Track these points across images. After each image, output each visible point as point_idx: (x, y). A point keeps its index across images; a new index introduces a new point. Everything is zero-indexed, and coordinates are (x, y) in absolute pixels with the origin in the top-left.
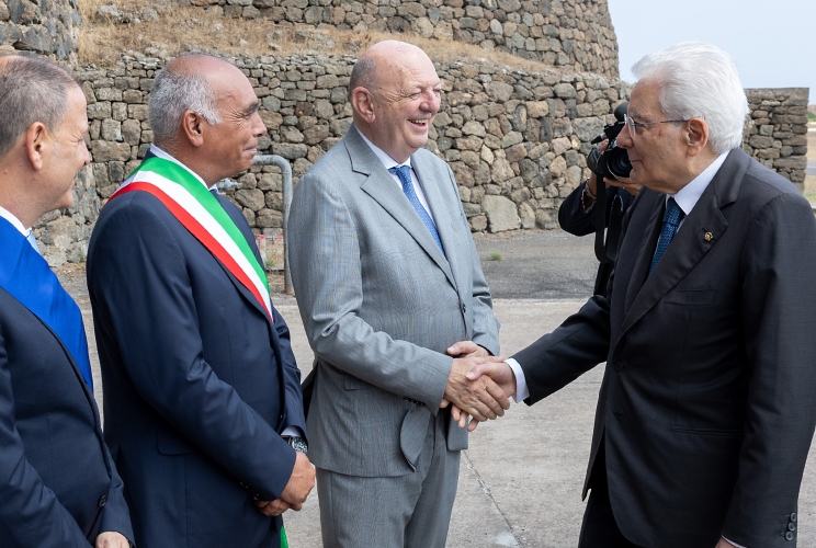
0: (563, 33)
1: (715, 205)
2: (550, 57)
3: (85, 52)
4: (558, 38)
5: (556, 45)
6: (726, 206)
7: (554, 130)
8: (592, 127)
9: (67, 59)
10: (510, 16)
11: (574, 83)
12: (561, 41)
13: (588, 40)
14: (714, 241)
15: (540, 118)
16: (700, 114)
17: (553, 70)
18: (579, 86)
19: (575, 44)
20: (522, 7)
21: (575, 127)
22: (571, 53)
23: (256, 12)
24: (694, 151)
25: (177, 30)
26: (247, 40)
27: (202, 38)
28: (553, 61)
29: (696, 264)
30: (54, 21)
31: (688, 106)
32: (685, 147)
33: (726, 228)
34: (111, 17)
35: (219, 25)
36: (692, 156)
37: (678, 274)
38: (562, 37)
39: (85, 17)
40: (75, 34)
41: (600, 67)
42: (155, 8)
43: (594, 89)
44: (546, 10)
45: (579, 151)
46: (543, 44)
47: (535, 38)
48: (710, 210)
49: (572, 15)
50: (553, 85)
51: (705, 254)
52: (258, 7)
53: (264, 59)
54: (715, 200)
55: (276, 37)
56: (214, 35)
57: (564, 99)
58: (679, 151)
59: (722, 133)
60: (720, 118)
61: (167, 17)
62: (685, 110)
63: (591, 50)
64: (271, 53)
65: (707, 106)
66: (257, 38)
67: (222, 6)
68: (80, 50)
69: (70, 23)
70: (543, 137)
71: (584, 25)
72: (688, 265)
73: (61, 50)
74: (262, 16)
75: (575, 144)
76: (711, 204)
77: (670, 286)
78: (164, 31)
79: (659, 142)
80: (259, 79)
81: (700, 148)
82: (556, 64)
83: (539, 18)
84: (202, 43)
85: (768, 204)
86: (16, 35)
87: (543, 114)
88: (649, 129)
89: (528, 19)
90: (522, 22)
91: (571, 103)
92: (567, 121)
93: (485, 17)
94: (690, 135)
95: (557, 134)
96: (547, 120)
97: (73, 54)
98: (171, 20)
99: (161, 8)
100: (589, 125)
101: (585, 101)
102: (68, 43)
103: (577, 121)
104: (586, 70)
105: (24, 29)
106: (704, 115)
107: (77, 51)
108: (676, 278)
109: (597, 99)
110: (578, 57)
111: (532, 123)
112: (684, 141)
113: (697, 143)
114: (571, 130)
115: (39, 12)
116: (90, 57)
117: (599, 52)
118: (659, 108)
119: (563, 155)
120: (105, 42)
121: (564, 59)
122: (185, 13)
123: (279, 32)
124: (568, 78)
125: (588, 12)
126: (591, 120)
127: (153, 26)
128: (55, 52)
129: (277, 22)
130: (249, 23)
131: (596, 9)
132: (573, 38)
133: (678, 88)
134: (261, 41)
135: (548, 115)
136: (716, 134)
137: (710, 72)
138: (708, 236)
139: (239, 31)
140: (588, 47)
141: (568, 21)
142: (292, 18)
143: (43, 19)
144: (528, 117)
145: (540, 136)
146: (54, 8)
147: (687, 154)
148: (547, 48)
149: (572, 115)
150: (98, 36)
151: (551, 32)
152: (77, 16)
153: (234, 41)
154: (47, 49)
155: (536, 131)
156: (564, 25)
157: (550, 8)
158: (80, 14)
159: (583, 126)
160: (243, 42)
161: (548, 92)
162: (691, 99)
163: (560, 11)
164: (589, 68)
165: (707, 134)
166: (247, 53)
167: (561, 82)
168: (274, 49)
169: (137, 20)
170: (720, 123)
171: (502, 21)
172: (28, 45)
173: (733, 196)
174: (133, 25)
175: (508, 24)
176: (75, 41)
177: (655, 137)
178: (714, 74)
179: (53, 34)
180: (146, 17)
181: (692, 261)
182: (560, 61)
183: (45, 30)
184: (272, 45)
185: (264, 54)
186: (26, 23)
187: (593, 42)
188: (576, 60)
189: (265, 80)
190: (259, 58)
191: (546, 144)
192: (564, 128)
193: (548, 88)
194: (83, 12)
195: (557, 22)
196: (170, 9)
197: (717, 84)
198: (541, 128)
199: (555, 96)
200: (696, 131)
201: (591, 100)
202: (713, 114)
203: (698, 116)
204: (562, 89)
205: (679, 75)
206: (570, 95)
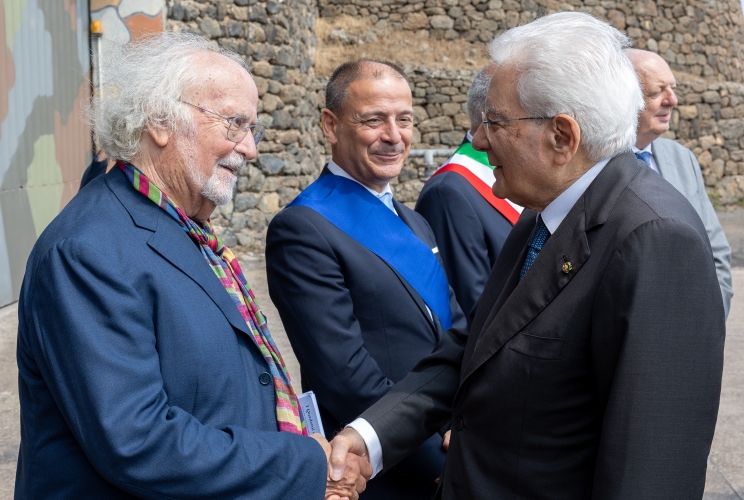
0: (709, 49)
1: (582, 227)
2: (697, 69)
3: (320, 67)
4: (704, 53)
5: (702, 60)
6: (594, 228)
7: (702, 129)
8: (734, 127)
9: (307, 73)
10: (664, 36)
11: (719, 91)
12: (706, 56)
13: (729, 55)
14: (572, 274)
15: (690, 120)
16: (568, 110)
17: (701, 80)
18: (724, 93)
19: (718, 59)
20: (674, 29)
21: (719, 127)
22: (715, 66)
23: (455, 34)
24: (562, 159)
25: (393, 50)
26: (449, 56)
27: (413, 56)
28: (699, 72)
29: (549, 302)
30: (298, 42)
31: (552, 98)
32: (551, 153)
33: (587, 258)
34: (340, 39)
35: (425, 45)
36: (561, 165)
37: (529, 313)
38: (708, 52)
39: (320, 39)
40: (313, 52)
41: (739, 77)
42: (375, 32)
43: (737, 95)
44: (694, 31)
45: (723, 147)
46: (691, 59)
47: (685, 54)
48: (576, 233)
49: (716, 34)
50: (701, 93)
51: (561, 290)
52: (457, 31)
53: (463, 72)
54: (583, 220)
55: (472, 54)
56: (422, 53)
57: (710, 104)
58: (544, 159)
59: (599, 135)
60: (595, 115)
61: (385, 39)
62: (549, 104)
63: (732, 64)
64: (468, 67)
65: (577, 98)
66: (457, 55)
67: (428, 29)
68: (317, 65)
69: (309, 43)
70: (693, 135)
71: (726, 43)
72: (541, 302)
73: (303, 65)
74: (460, 38)
75: (719, 141)
76: (578, 225)
77: (517, 328)
78: (382, 50)
79: (518, 144)
80: (459, 88)
81: (569, 155)
82: (702, 75)
83: (688, 37)
84: (413, 60)
85: (635, 231)
86: (271, 54)
87: (692, 116)
88: (503, 127)
89: (679, 38)
90: (674, 41)
91: (717, 107)
92: (713, 122)
93: (643, 37)
94: (556, 137)
95: (704, 132)
96: (696, 122)
97: (311, 69)
98: (388, 41)
99: (380, 32)
100: (731, 125)
101: (729, 105)
102: (307, 60)
103: (721, 122)
104: (727, 80)
105: (277, 49)
106: (573, 110)
107: (314, 66)
108: (526, 318)
109: (738, 104)
110: (721, 69)
111: (683, 124)
112: (549, 146)
113: (565, 148)
114: (716, 129)
115: (288, 35)
116: (324, 71)
117: (738, 64)
118: (516, 99)
119: (709, 150)
120: (335, 59)
121: (709, 71)
122: (399, 35)
123: (474, 50)
124: (714, 86)
125: (730, 32)
126: (733, 121)
127: (373, 46)
128: (299, 67)
129: (472, 42)
130: (450, 43)
131: (736, 29)
132: (717, 54)
133: (538, 73)
134: (460, 58)
135: (697, 117)
136: (591, 136)
137: (582, 53)
138: (568, 266)
139: (442, 49)
140: (729, 61)
141: (713, 40)
142: (484, 39)
143: (291, 41)
144: (680, 118)
145: (690, 134)
146: (298, 33)
147: (555, 164)
148: (694, 62)
149: (717, 117)
150: (330, 55)
151: (698, 49)
152: (314, 39)
153: (438, 58)
154: (294, 65)
155: (687, 131)
156: (709, 43)
157: (697, 29)
158: (316, 37)
159: (726, 126)
160: (445, 58)
161: (696, 98)
162: (556, 89)
163: (707, 32)
164: (729, 78)
165: (578, 137)
166: (449, 67)
167: (708, 90)
168: (470, 64)
169: (361, 42)
170: (596, 122)
171: (658, 40)
172: (280, 61)
173: (603, 217)
174: (358, 45)
175: (662, 43)
176: (312, 59)
177: (512, 139)
178: (588, 55)
179: (298, 52)
180: (368, 39)
181: (546, 298)
182: (706, 73)
183: (292, 50)
184: (469, 60)
185: (463, 68)
186: (278, 44)
187: (734, 56)
188: (719, 71)
189: (464, 89)
190: (458, 71)
191: (695, 141)
192: (709, 128)
193: (696, 95)
194: (318, 35)
195: (703, 40)
196: (387, 32)
197: (591, 69)
198: (690, 128)
199: (703, 101)
200: (563, 131)
201: (733, 104)
202: (586, 109)
203: (565, 113)
204: (709, 96)
205: (542, 56)
206: (715, 100)
